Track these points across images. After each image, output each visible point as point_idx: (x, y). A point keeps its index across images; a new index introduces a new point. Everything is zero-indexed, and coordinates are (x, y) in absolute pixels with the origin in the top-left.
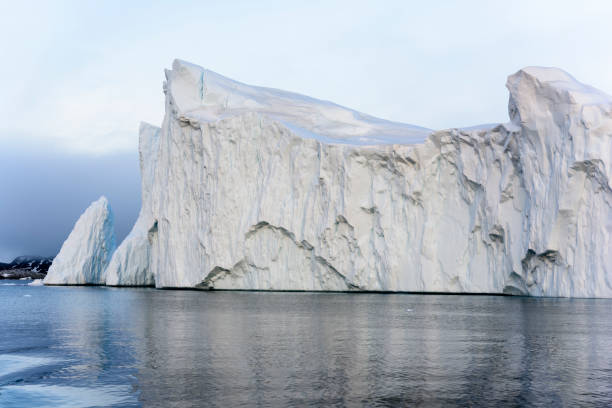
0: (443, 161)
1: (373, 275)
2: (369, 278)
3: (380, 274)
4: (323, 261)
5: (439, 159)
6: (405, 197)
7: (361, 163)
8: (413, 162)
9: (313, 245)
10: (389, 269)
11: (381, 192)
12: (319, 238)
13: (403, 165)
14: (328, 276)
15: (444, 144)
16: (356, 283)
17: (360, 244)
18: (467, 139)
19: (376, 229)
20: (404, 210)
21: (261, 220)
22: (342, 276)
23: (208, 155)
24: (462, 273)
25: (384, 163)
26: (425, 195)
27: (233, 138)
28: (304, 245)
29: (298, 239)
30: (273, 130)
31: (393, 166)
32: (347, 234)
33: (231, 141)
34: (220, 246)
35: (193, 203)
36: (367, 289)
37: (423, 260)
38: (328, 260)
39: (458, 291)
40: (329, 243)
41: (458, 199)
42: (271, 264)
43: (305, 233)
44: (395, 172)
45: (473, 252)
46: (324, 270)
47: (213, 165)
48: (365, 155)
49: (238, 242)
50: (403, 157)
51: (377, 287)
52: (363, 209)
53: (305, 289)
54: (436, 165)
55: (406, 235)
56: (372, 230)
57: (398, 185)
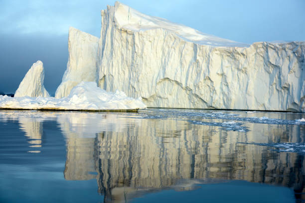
0: (258, 55)
1: (222, 102)
2: (220, 104)
3: (226, 102)
4: (197, 96)
5: (256, 54)
6: (238, 69)
7: (217, 54)
8: (243, 55)
9: (192, 88)
10: (231, 100)
11: (227, 67)
12: (195, 86)
13: (239, 56)
14: (198, 102)
15: (259, 48)
16: (213, 105)
17: (216, 89)
18: (273, 47)
19: (223, 83)
20: (238, 75)
21: (166, 77)
22: (205, 102)
23: (138, 47)
24: (266, 102)
25: (229, 54)
26: (249, 69)
27: (151, 40)
28: (187, 88)
29: (184, 86)
30: (171, 37)
31: (234, 56)
32: (209, 85)
33: (150, 41)
34: (143, 88)
35: (127, 68)
36: (219, 108)
37: (247, 96)
38: (199, 95)
39: (264, 109)
40: (200, 88)
41: (263, 71)
42: (169, 97)
43: (188, 84)
44: (235, 59)
45: (271, 94)
46: (196, 99)
47: (140, 52)
48: (220, 51)
49: (152, 87)
50: (239, 52)
51: (224, 107)
52: (218, 74)
53: (186, 107)
54: (254, 57)
55: (238, 86)
56: (221, 83)
57: (235, 64)
